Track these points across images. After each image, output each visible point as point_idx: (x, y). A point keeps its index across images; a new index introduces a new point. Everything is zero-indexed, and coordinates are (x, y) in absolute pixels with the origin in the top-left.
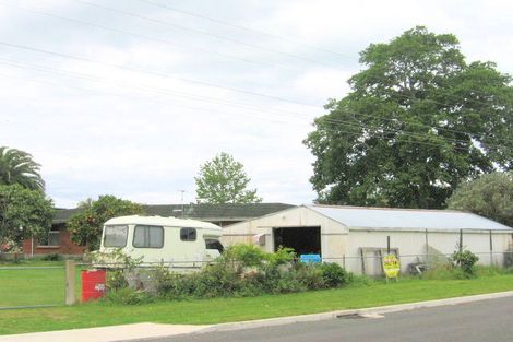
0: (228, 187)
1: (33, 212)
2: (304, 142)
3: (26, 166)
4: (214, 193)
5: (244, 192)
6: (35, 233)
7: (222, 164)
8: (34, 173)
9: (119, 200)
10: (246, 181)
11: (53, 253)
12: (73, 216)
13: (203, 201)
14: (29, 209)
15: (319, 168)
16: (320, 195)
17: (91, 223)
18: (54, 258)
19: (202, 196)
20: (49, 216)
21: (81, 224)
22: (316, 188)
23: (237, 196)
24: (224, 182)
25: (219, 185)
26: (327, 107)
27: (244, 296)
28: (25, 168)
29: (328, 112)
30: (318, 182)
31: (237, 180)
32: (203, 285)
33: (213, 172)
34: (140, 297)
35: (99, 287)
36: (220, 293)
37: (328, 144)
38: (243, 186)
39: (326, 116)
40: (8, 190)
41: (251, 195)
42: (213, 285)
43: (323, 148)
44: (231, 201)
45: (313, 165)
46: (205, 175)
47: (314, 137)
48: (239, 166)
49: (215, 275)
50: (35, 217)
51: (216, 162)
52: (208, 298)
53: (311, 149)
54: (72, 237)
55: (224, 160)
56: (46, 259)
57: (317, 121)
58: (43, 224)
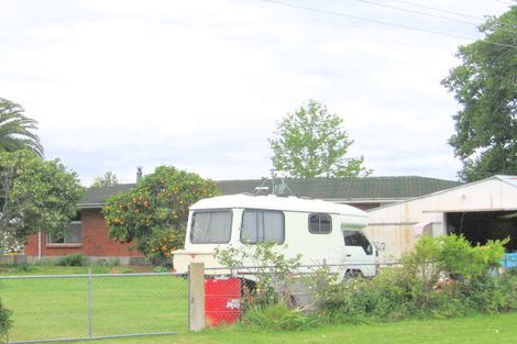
0: (318, 152)
1: (50, 193)
2: (444, 82)
3: (15, 124)
4: (297, 162)
5: (344, 161)
6: (54, 224)
7: (309, 117)
8: (28, 134)
9: (183, 173)
10: (347, 144)
11: (73, 255)
12: (111, 198)
13: (280, 174)
14: (44, 187)
15: (464, 123)
16: (466, 164)
17: (140, 207)
18: (75, 263)
19: (279, 167)
20: (73, 199)
21: (125, 209)
22: (461, 154)
23: (333, 166)
24: (313, 145)
25: (305, 151)
26: (482, 29)
27: (449, 317)
28: (13, 127)
29: (482, 37)
30: (462, 144)
31: (333, 143)
32: (385, 299)
33: (295, 131)
34: (303, 319)
35: (233, 304)
36: (412, 313)
37: (481, 86)
38: (342, 151)
39: (480, 42)
40: (11, 158)
41: (355, 164)
42: (398, 300)
43: (474, 91)
44: (324, 175)
45: (455, 118)
46: (285, 135)
47: (459, 75)
48: (335, 122)
49: (400, 284)
50: (53, 199)
51: (301, 114)
52: (395, 320)
53: (454, 93)
54: (111, 229)
55: (312, 111)
56: (63, 264)
57: (463, 51)
58: (64, 210)
